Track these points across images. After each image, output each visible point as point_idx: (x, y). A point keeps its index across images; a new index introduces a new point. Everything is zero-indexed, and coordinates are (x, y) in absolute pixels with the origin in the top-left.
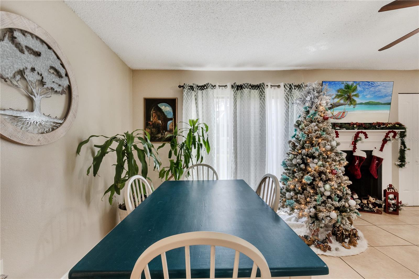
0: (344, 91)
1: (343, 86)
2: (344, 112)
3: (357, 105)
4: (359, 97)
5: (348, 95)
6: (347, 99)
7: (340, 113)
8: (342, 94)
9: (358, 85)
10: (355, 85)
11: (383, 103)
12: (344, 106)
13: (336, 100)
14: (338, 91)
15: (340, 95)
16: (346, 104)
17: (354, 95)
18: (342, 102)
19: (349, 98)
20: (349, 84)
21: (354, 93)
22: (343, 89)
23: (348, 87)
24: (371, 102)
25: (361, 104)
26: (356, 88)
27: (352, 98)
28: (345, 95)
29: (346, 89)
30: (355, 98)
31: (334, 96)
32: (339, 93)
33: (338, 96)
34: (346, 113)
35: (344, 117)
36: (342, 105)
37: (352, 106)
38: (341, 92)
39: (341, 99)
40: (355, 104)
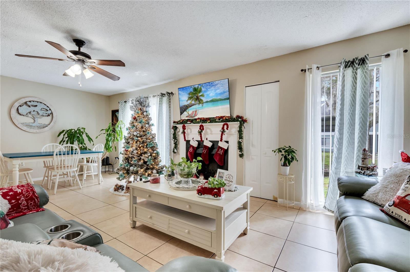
0: (193, 93)
1: (192, 89)
2: (196, 111)
3: (204, 104)
4: (204, 96)
5: (196, 96)
6: (196, 100)
7: (193, 112)
8: (192, 96)
9: (202, 87)
10: (200, 87)
11: (223, 98)
12: (195, 105)
13: (189, 102)
14: (189, 94)
15: (191, 97)
16: (196, 104)
17: (200, 95)
18: (193, 102)
19: (198, 99)
20: (195, 86)
21: (201, 94)
22: (192, 92)
23: (195, 90)
24: (214, 100)
25: (207, 102)
26: (201, 89)
27: (200, 98)
28: (194, 97)
29: (194, 91)
30: (202, 98)
31: (187, 99)
32: (190, 96)
33: (190, 98)
34: (197, 112)
35: (197, 114)
36: (194, 105)
37: (201, 105)
38: (191, 95)
39: (192, 100)
40: (203, 103)
